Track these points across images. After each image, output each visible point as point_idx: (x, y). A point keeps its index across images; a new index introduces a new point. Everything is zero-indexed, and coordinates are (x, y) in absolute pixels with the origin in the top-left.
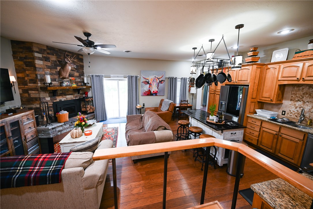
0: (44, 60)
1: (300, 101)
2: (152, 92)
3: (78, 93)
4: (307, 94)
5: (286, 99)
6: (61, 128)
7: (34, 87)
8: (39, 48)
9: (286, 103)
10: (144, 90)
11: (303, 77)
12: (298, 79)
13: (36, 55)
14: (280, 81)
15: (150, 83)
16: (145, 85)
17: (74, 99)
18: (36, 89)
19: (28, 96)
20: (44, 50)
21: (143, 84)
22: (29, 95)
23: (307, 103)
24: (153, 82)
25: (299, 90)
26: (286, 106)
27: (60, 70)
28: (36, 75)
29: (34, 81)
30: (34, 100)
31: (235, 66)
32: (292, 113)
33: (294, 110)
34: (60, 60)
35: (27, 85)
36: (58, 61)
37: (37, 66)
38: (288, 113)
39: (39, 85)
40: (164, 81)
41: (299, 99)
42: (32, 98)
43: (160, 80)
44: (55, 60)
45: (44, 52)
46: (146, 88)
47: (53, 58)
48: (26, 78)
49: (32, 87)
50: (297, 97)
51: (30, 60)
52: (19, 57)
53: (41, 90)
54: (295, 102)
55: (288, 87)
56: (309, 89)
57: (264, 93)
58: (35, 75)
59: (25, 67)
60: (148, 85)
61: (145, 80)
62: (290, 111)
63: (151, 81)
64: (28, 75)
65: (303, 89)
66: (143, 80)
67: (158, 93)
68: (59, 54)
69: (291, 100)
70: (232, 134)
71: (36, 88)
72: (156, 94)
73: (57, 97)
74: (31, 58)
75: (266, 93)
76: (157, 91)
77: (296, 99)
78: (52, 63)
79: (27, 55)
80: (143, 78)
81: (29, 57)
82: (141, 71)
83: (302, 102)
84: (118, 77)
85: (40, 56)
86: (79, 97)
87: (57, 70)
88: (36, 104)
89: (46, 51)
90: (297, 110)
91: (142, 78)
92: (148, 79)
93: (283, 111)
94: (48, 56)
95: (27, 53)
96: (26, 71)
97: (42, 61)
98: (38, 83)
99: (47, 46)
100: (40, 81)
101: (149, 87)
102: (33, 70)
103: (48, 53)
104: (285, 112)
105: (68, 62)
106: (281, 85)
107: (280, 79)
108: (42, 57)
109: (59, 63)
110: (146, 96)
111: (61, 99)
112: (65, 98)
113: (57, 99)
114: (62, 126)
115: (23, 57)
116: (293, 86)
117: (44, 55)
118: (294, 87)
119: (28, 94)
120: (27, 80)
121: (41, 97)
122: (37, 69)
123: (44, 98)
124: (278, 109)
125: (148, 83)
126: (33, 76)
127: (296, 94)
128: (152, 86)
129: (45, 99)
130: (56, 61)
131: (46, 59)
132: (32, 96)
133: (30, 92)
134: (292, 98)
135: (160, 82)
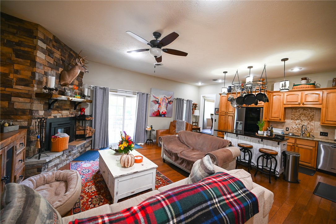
0: (47, 54)
1: (299, 120)
2: (161, 112)
3: (75, 109)
4: (303, 114)
5: (288, 119)
6: (57, 161)
7: (24, 92)
8: (44, 36)
9: (288, 122)
10: (154, 110)
11: (303, 102)
12: (299, 103)
13: (40, 43)
14: (285, 105)
15: (159, 102)
16: (155, 104)
17: (70, 116)
18: (27, 96)
19: (7, 106)
20: (51, 40)
21: (153, 103)
22: (11, 104)
23: (304, 121)
24: (162, 102)
25: (297, 112)
26: (289, 124)
27: (61, 72)
28: (33, 74)
29: (27, 83)
30: (20, 113)
31: (286, 88)
32: (294, 129)
33: (295, 127)
34: (64, 59)
35: (12, 88)
36: (62, 60)
37: (38, 60)
38: (291, 129)
39: (35, 89)
40: (172, 101)
41: (297, 118)
42: (16, 109)
43: (169, 100)
44: (58, 58)
45: (50, 42)
46: (155, 108)
47: (57, 54)
48: (11, 76)
49: (21, 91)
50: (296, 117)
51: (26, 49)
52: (6, 40)
53: (35, 98)
54: (295, 120)
55: (288, 110)
56: (303, 111)
57: (273, 114)
58: (30, 72)
59: (15, 58)
60: (158, 105)
61: (155, 99)
62: (292, 128)
63: (161, 101)
64: (16, 72)
65: (299, 111)
66: (152, 99)
67: (166, 114)
68: (64, 51)
69: (292, 119)
70: (284, 145)
71: (27, 94)
72: (164, 115)
73: (52, 112)
74: (29, 47)
75: (275, 113)
76: (166, 112)
77: (296, 118)
78: (54, 61)
79: (23, 40)
80: (154, 96)
81: (27, 43)
82: (151, 89)
83: (300, 120)
84: (126, 93)
85: (44, 46)
86: (74, 115)
87: (58, 72)
88: (22, 120)
89: (52, 43)
90: (297, 127)
91: (152, 96)
92: (157, 99)
93: (286, 128)
94: (53, 49)
95: (24, 37)
96: (15, 65)
97: (45, 55)
98: (34, 86)
99: (53, 35)
100: (37, 84)
101: (159, 107)
102: (29, 64)
103: (54, 46)
104: (288, 128)
105: (79, 64)
106: (286, 107)
107: (285, 103)
108: (45, 49)
109: (62, 63)
110: (155, 116)
111: (56, 115)
112: (60, 115)
113: (52, 115)
114: (59, 157)
115: (14, 42)
116: (291, 109)
117: (49, 47)
118: (293, 110)
119: (9, 103)
120: (13, 79)
121: (34, 109)
122: (37, 64)
123: (38, 111)
124: (282, 126)
125: (157, 102)
126: (26, 74)
127: (295, 115)
128: (162, 106)
129: (38, 113)
130: (59, 60)
131: (49, 53)
132: (17, 106)
133: (13, 99)
134: (292, 118)
135: (168, 102)
